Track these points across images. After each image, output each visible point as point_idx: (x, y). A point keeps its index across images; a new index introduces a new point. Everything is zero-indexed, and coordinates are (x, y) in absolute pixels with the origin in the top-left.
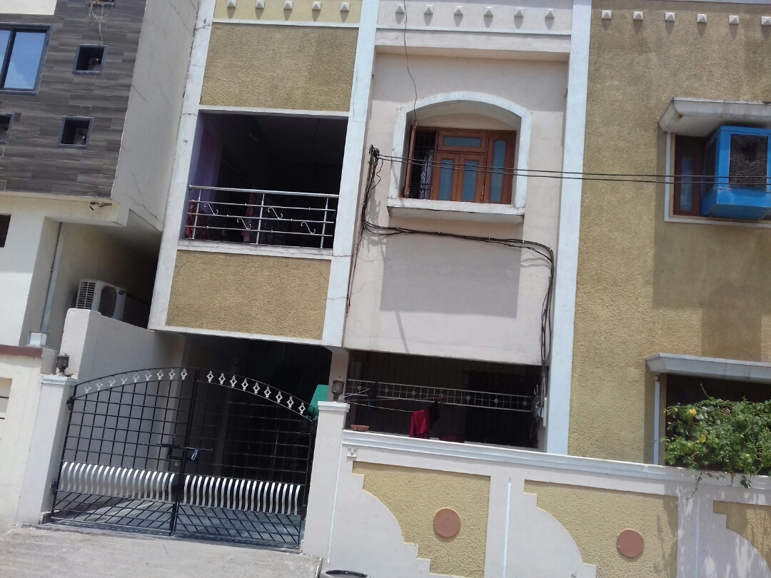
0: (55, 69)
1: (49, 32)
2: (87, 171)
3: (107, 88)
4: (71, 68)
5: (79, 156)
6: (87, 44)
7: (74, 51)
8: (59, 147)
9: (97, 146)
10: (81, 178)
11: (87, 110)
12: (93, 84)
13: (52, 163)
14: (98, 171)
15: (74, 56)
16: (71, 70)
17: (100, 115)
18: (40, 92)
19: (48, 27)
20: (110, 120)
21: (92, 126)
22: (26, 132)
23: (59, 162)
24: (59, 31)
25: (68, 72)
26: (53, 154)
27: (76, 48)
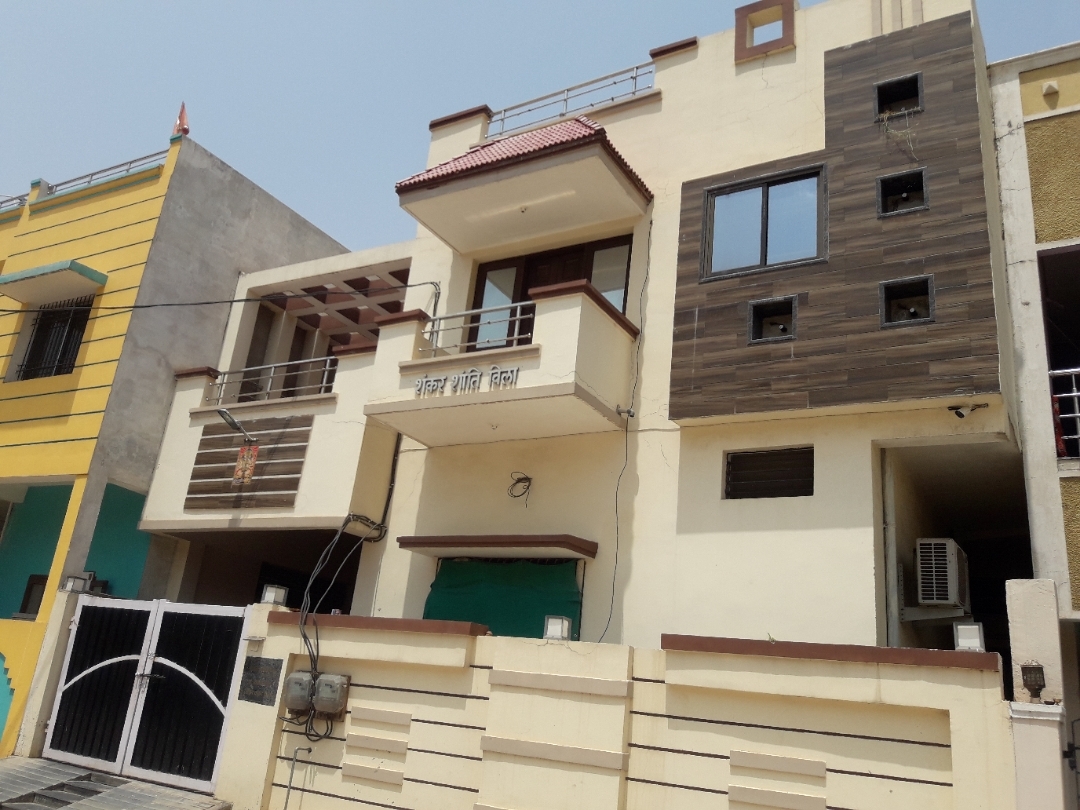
0: (847, 219)
1: (822, 174)
2: (943, 356)
3: (944, 226)
4: (874, 212)
5: (922, 335)
6: (890, 173)
7: (871, 189)
8: (884, 328)
9: (950, 315)
10: (935, 368)
11: (918, 266)
12: (918, 227)
13: (880, 354)
14: (963, 352)
15: (874, 194)
16: (875, 215)
17: (943, 268)
18: (832, 257)
19: (821, 167)
20: (963, 272)
21: (933, 288)
22: (822, 317)
23: (893, 350)
24: (839, 168)
25: (871, 219)
26: (876, 341)
27: (874, 184)
